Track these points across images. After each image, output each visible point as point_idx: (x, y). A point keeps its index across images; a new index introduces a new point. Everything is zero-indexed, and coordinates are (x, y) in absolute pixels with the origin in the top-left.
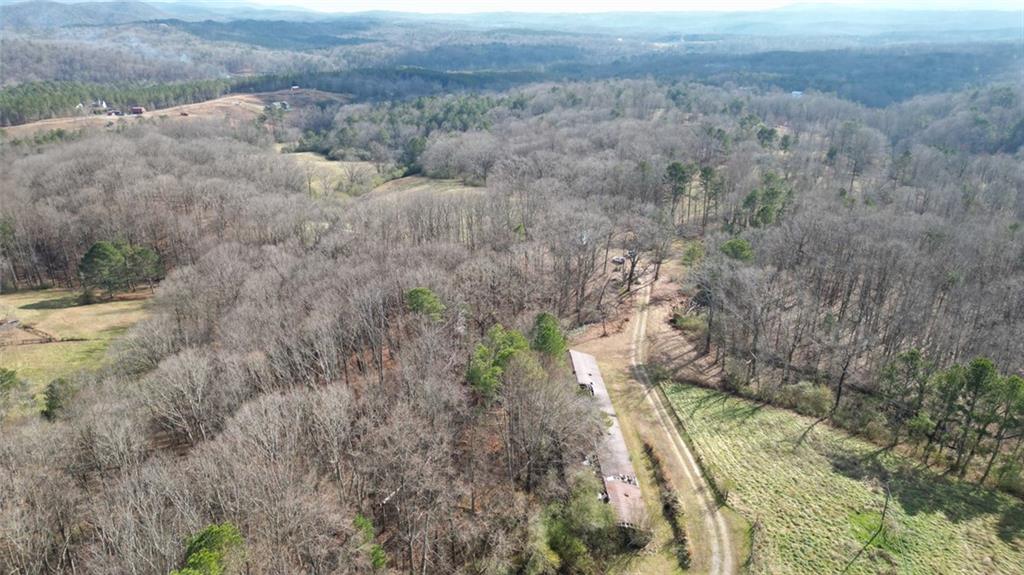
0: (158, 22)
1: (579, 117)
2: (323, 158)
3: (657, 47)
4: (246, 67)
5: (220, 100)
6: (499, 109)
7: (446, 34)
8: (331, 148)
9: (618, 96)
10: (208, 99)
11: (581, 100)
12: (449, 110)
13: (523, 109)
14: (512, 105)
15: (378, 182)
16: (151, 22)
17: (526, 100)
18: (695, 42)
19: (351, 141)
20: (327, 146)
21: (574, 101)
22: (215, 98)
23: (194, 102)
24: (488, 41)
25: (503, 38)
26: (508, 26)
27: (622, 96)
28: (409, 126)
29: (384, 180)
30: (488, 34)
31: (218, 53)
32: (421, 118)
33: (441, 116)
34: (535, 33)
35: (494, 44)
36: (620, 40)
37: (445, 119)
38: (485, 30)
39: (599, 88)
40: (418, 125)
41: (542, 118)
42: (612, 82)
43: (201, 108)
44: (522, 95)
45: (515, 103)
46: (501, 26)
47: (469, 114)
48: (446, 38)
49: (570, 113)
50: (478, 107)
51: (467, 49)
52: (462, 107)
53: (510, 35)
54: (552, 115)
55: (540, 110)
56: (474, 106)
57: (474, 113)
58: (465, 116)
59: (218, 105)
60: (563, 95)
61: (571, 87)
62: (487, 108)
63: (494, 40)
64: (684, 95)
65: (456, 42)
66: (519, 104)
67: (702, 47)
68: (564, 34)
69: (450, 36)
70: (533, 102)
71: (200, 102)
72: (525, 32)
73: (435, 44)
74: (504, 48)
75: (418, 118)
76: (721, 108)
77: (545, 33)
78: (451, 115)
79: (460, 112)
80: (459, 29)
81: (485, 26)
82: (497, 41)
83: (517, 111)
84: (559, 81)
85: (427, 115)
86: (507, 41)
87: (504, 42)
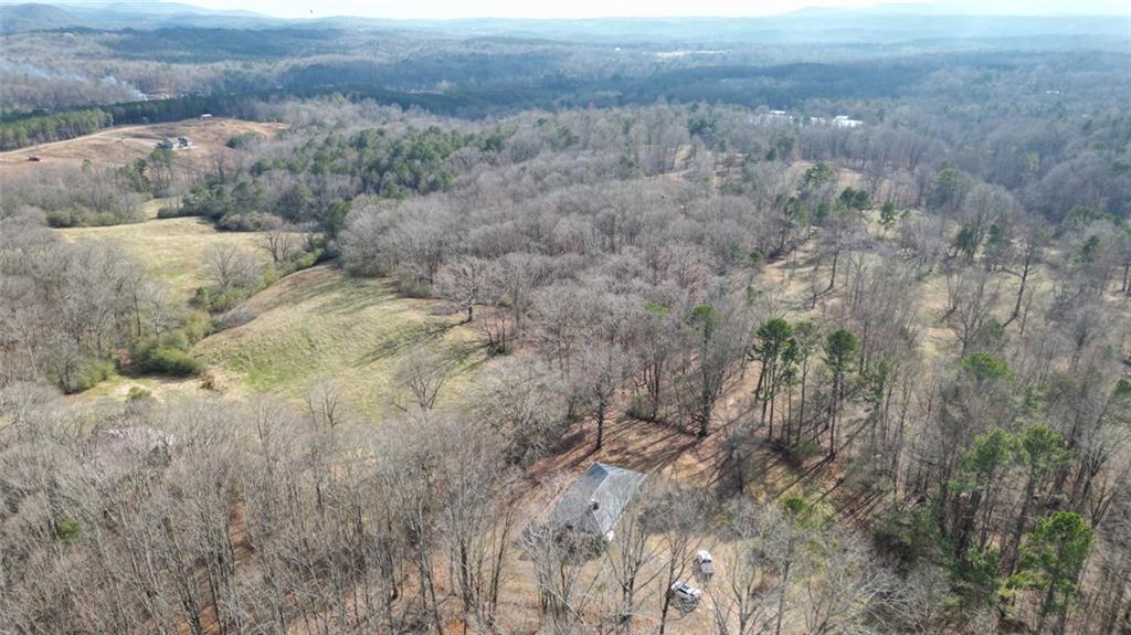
0: (62, 31)
1: (576, 167)
2: (209, 227)
3: (661, 58)
4: (163, 85)
5: (97, 135)
6: (465, 151)
7: (418, 43)
8: (226, 210)
9: (626, 131)
10: (80, 134)
11: (576, 137)
12: (397, 153)
13: (499, 152)
14: (484, 145)
15: (269, 278)
16: (54, 31)
17: (503, 137)
18: (703, 52)
19: (254, 200)
20: (218, 209)
21: (567, 141)
22: (90, 133)
23: (61, 140)
24: (465, 51)
25: (484, 48)
26: (490, 34)
27: (632, 131)
28: (340, 176)
29: (281, 272)
30: (468, 43)
31: (126, 69)
32: (358, 164)
33: (385, 161)
34: (521, 42)
35: (473, 54)
36: (618, 49)
37: (389, 167)
38: (463, 39)
39: (602, 119)
40: (353, 174)
41: (524, 169)
42: (616, 110)
43: (66, 147)
44: (498, 130)
45: (488, 142)
46: (483, 33)
47: (422, 161)
48: (417, 49)
49: (563, 159)
50: (436, 149)
51: (440, 62)
52: (414, 148)
53: (492, 44)
54: (537, 163)
55: (523, 154)
56: (431, 148)
57: (431, 158)
58: (418, 162)
59: (92, 142)
60: (554, 130)
61: (565, 116)
62: (450, 149)
63: (473, 50)
64: (711, 126)
65: (428, 54)
66: (493, 144)
67: (712, 58)
68: (555, 42)
69: (421, 46)
70: (512, 140)
71: (68, 138)
72: (509, 41)
73: (404, 55)
74: (484, 60)
75: (354, 164)
76: (766, 146)
77: (532, 42)
78: (398, 162)
79: (412, 157)
80: (434, 37)
81: (464, 34)
82: (477, 51)
83: (491, 153)
84: (548, 108)
85: (365, 159)
86: (488, 52)
87: (484, 52)
